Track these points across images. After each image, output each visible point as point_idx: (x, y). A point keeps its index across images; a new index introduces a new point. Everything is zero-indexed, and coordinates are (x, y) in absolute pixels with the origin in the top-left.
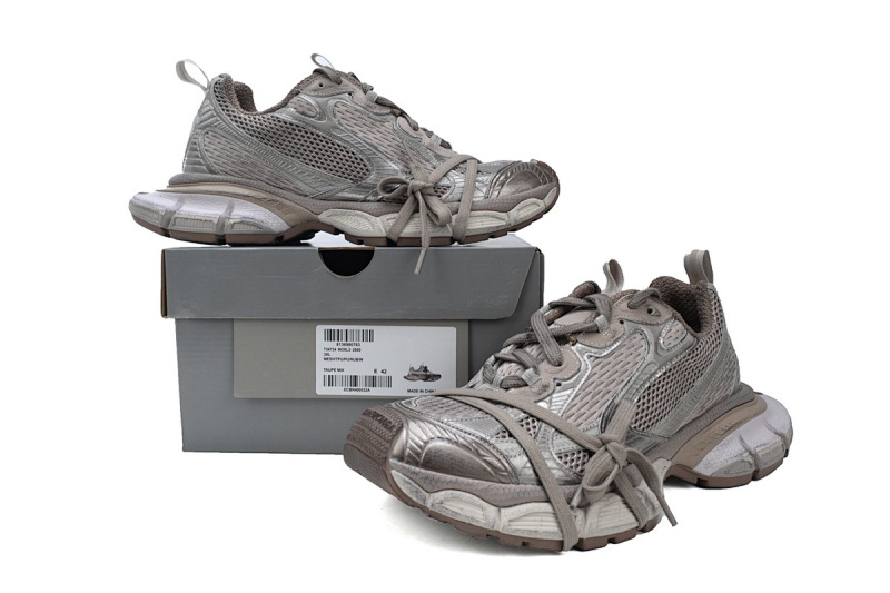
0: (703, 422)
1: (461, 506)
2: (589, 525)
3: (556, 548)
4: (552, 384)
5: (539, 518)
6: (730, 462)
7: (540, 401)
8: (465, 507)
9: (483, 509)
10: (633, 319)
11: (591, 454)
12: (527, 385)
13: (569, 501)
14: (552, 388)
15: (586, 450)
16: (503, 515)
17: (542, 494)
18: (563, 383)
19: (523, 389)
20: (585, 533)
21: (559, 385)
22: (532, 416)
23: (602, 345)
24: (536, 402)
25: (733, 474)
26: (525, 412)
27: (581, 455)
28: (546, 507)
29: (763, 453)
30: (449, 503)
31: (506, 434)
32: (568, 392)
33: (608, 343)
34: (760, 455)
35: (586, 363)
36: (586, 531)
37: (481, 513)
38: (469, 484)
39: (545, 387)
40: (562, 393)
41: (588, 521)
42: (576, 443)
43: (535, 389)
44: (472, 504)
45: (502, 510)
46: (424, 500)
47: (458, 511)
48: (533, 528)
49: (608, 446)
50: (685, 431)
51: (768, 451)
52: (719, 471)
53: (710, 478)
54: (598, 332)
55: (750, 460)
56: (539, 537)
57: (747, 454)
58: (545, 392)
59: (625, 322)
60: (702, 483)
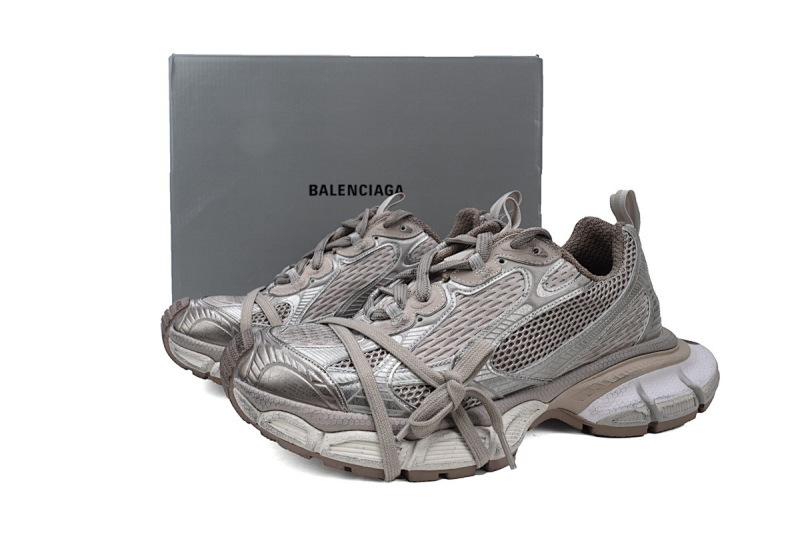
0: (593, 368)
1: (287, 427)
2: (412, 458)
3: (378, 476)
4: (413, 318)
5: (362, 446)
6: (619, 411)
7: (396, 334)
8: (291, 429)
9: (306, 431)
10: (515, 258)
11: (433, 389)
12: (389, 318)
13: (396, 432)
14: (412, 322)
15: (428, 386)
16: (325, 439)
17: (369, 423)
18: (425, 319)
19: (386, 322)
20: (409, 467)
21: (420, 320)
22: (383, 349)
23: (474, 283)
24: (391, 335)
25: (622, 423)
26: (377, 344)
27: (421, 390)
28: (371, 436)
29: (664, 405)
30: (277, 423)
31: (347, 364)
32: (427, 327)
33: (481, 281)
34: (659, 407)
35: (452, 300)
36: (411, 463)
37: (304, 435)
38: (295, 407)
39: (404, 322)
40: (421, 328)
41: (415, 454)
42: (419, 377)
43: (395, 323)
44: (296, 425)
45: (327, 435)
46: (256, 418)
47: (283, 431)
48: (353, 455)
49: (448, 384)
50: (570, 375)
51: (672, 403)
52: (605, 419)
53: (597, 425)
54: (471, 270)
55: (646, 411)
56: (357, 463)
57: (643, 404)
58: (403, 327)
59: (506, 261)
60: (587, 429)
